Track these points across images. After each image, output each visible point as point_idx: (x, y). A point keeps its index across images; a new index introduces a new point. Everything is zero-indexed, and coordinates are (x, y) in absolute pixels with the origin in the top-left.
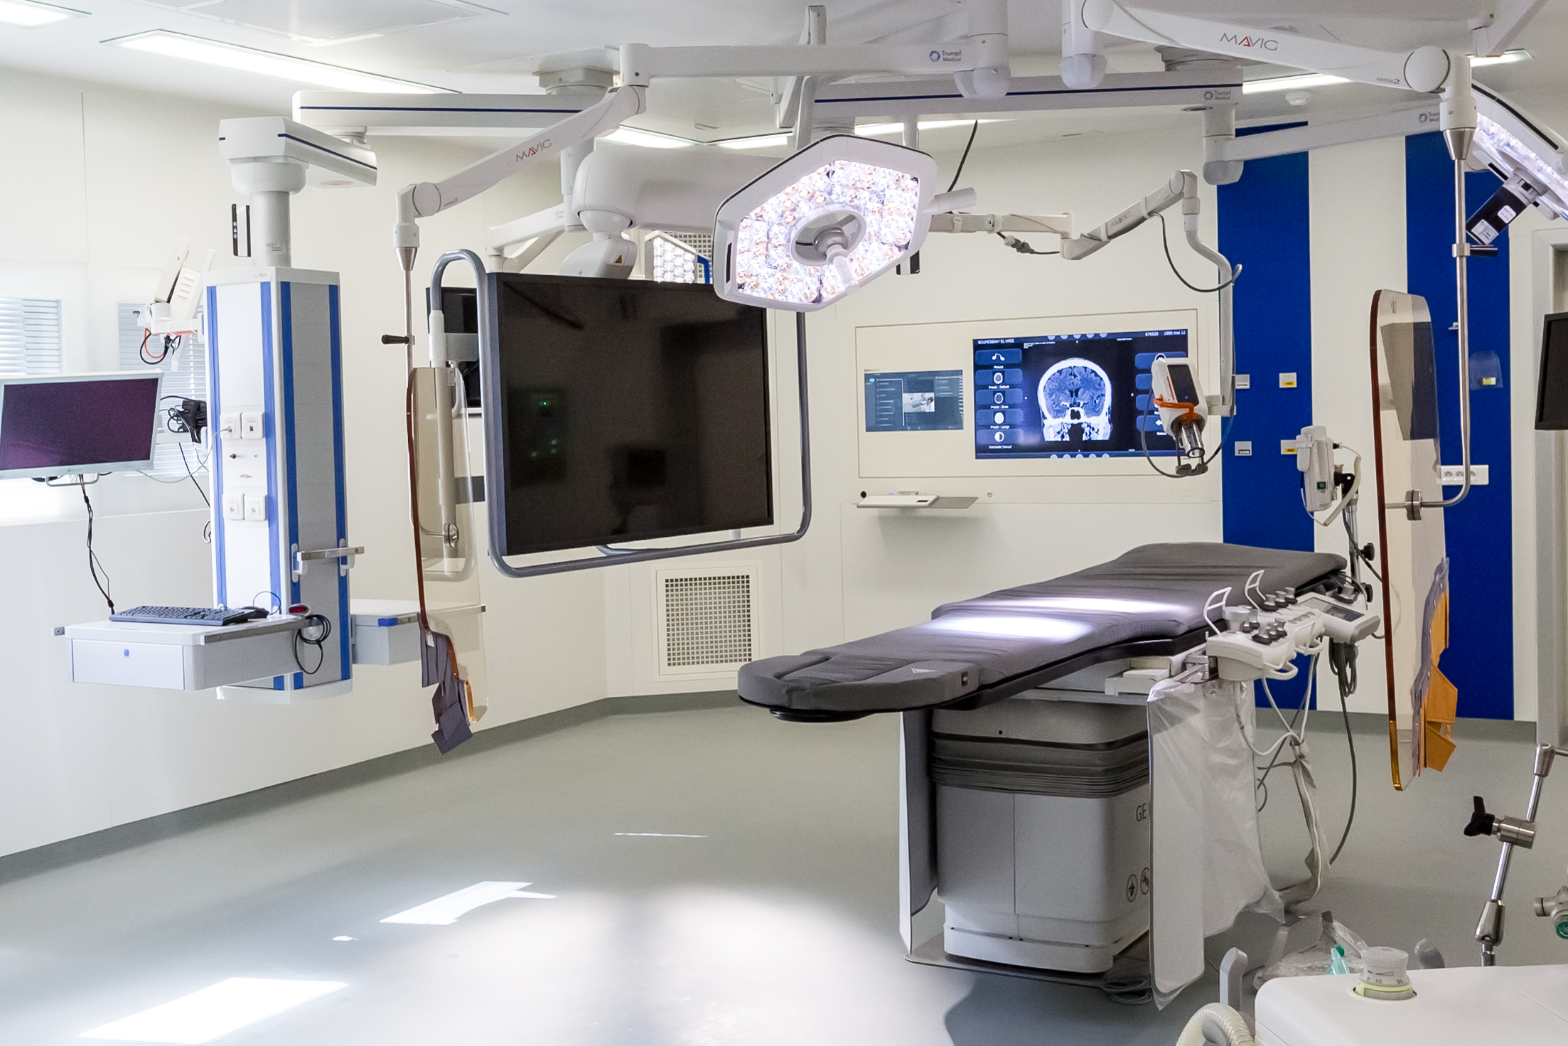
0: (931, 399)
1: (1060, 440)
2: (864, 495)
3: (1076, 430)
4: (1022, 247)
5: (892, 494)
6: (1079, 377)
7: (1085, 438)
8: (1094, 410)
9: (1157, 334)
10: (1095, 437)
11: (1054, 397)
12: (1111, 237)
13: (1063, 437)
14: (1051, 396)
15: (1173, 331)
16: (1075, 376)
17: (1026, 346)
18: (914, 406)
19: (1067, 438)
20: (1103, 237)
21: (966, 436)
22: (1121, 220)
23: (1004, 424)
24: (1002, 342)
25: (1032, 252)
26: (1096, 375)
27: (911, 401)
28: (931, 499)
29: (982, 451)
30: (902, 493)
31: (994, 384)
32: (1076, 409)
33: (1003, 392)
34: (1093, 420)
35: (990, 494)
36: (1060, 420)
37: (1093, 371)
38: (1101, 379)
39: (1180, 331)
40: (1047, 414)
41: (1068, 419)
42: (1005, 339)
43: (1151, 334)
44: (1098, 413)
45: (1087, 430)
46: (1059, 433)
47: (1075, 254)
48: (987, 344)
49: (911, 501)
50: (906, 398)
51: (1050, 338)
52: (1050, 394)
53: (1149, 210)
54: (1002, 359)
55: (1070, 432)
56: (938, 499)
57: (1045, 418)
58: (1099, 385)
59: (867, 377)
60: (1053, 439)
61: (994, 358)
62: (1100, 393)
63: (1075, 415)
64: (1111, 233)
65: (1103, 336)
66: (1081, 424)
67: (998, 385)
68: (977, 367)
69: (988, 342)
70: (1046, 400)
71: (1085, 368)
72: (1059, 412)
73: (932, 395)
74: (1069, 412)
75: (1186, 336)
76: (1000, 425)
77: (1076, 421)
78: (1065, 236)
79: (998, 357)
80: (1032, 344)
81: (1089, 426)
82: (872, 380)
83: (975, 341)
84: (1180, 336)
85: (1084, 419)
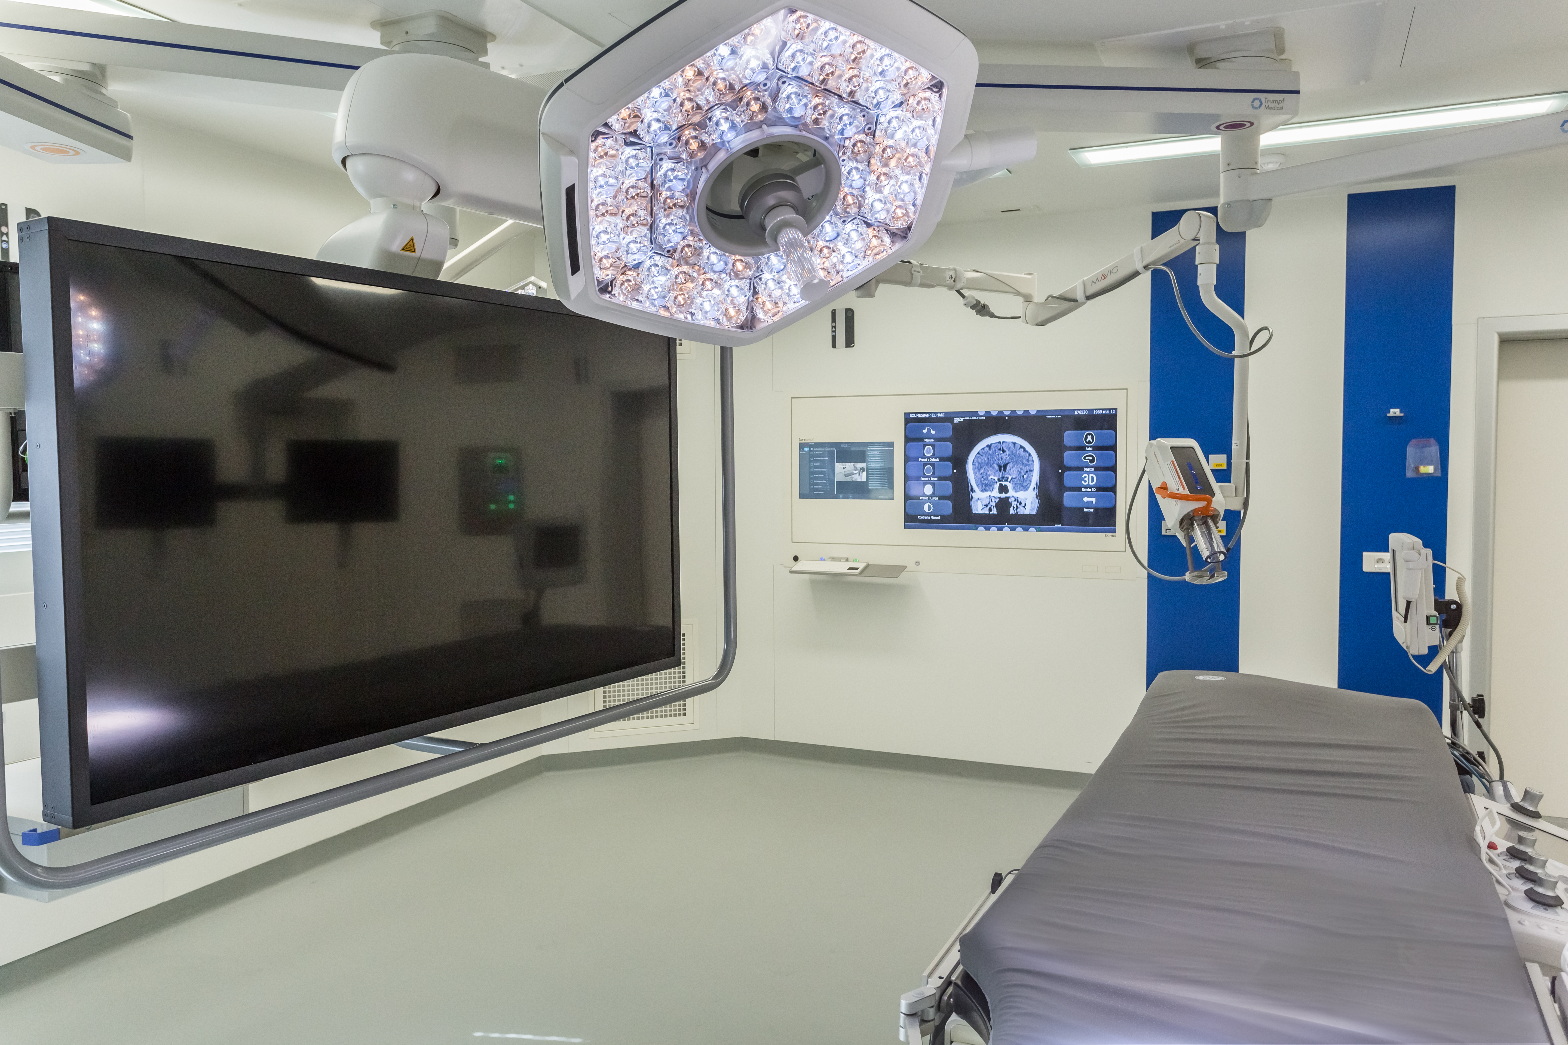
0: (863, 469)
1: (987, 512)
2: (796, 559)
3: (1003, 504)
5: (822, 559)
6: (1008, 453)
7: (1012, 511)
8: (1023, 486)
9: (1086, 412)
10: (1022, 511)
11: (982, 471)
13: (990, 510)
14: (979, 470)
15: (1103, 410)
16: (1004, 451)
17: (957, 420)
18: (846, 476)
19: (994, 511)
21: (896, 505)
23: (933, 495)
24: (933, 415)
25: (997, 316)
26: (1025, 450)
27: (842, 470)
28: (861, 566)
29: (912, 520)
30: (834, 559)
31: (924, 457)
32: (1004, 483)
33: (933, 465)
34: (1021, 495)
35: (917, 563)
36: (988, 494)
37: (1022, 447)
38: (1030, 455)
39: (1110, 410)
40: (975, 487)
41: (995, 493)
42: (936, 413)
43: (1080, 412)
44: (1026, 488)
45: (1014, 504)
46: (986, 506)
48: (918, 418)
49: (841, 568)
50: (839, 467)
51: (980, 414)
52: (979, 467)
54: (933, 432)
55: (997, 506)
56: (868, 566)
57: (973, 491)
58: (1028, 461)
59: (802, 446)
60: (980, 512)
61: (925, 431)
62: (1028, 468)
63: (1003, 489)
65: (1033, 413)
66: (1008, 498)
67: (928, 458)
68: (908, 439)
69: (919, 415)
70: (975, 473)
71: (1014, 444)
72: (986, 486)
73: (864, 465)
74: (997, 486)
75: (1115, 415)
76: (929, 496)
77: (1003, 495)
79: (929, 431)
80: (962, 419)
81: (1016, 500)
82: (806, 449)
83: (907, 414)
84: (1110, 415)
85: (1011, 493)
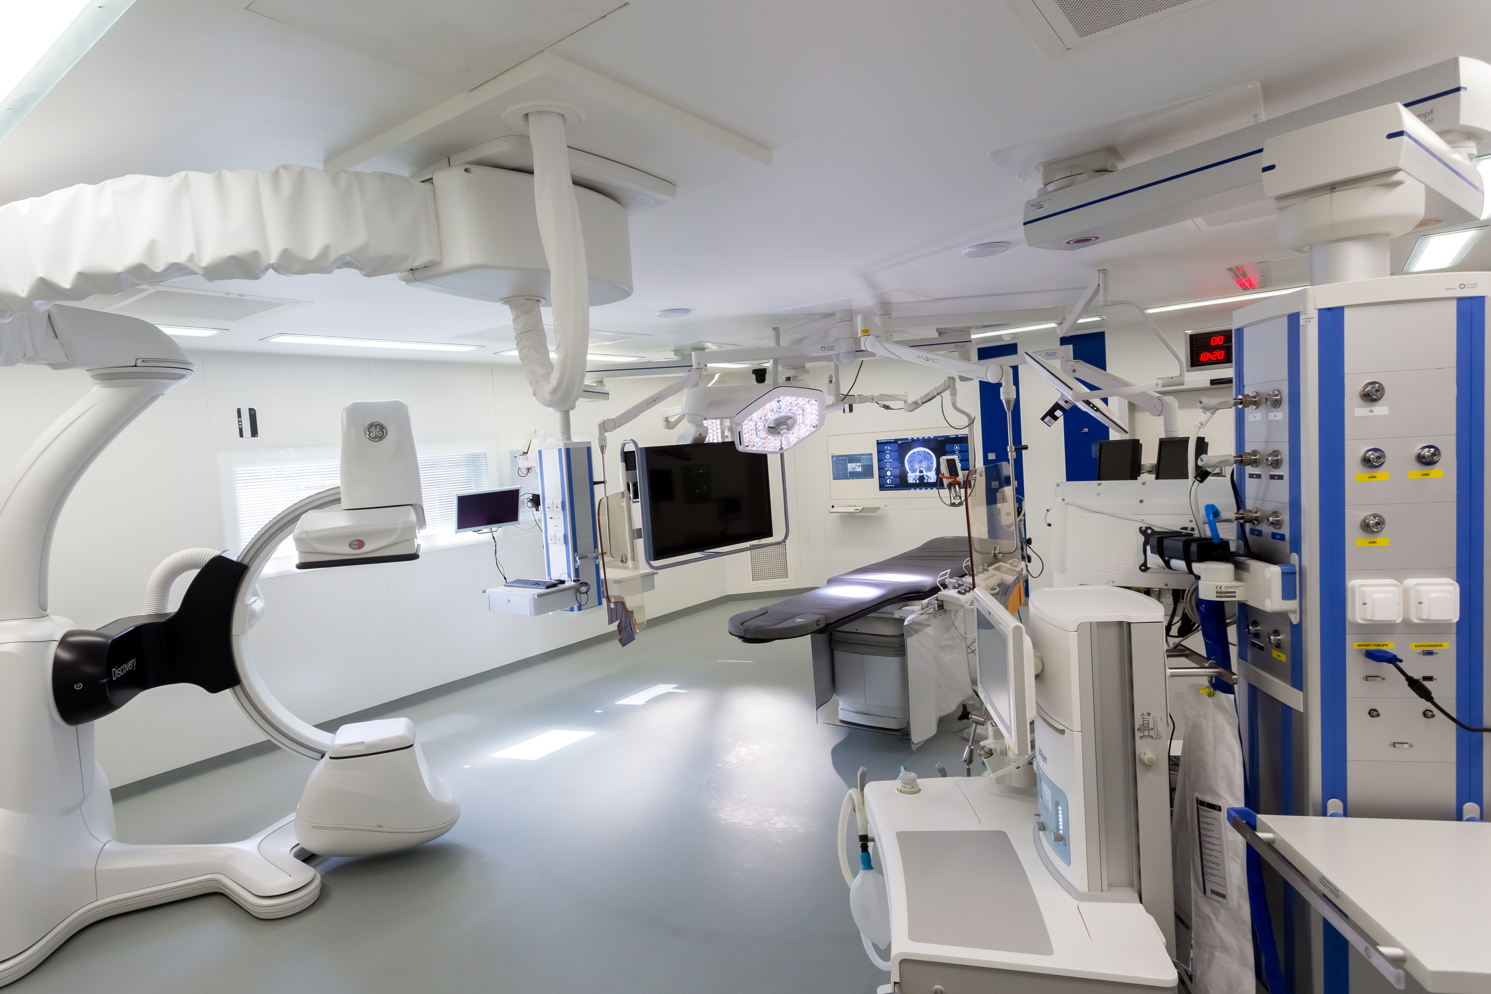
0: (860, 466)
1: (915, 482)
2: (833, 507)
3: (922, 478)
4: (887, 407)
5: (844, 506)
6: (922, 455)
7: (925, 481)
8: (929, 469)
9: (955, 436)
10: (930, 481)
11: (911, 464)
12: (923, 403)
13: (916, 481)
14: (910, 464)
15: (962, 435)
16: (920, 455)
17: (899, 442)
18: (853, 469)
19: (918, 482)
20: (920, 403)
21: (875, 481)
22: (926, 396)
23: (891, 476)
24: (889, 441)
25: (892, 409)
26: (929, 454)
27: (851, 467)
28: (860, 508)
29: (883, 487)
30: (849, 506)
31: (886, 459)
32: (921, 469)
33: (890, 462)
34: (929, 474)
35: (886, 506)
36: (914, 474)
37: (928, 453)
38: (932, 456)
39: (965, 435)
40: (909, 471)
41: (918, 473)
42: (890, 440)
43: (952, 436)
44: (931, 471)
45: (926, 478)
46: (914, 479)
47: (909, 410)
48: (882, 442)
49: (852, 509)
50: (849, 465)
51: (909, 439)
52: (910, 462)
53: (937, 393)
54: (889, 448)
55: (919, 479)
56: (864, 508)
57: (908, 473)
58: (931, 459)
59: (833, 457)
60: (912, 482)
61: (886, 448)
62: (931, 462)
63: (921, 472)
64: (923, 401)
65: (932, 437)
66: (923, 475)
67: (888, 459)
68: (879, 452)
69: (883, 441)
70: (908, 465)
71: (925, 451)
72: (913, 471)
73: (860, 464)
74: (918, 470)
75: (967, 437)
76: (889, 476)
77: (921, 474)
78: (905, 402)
79: (887, 447)
80: (901, 442)
81: (927, 476)
82: (835, 458)
83: (877, 441)
84: (965, 437)
85: (924, 473)
